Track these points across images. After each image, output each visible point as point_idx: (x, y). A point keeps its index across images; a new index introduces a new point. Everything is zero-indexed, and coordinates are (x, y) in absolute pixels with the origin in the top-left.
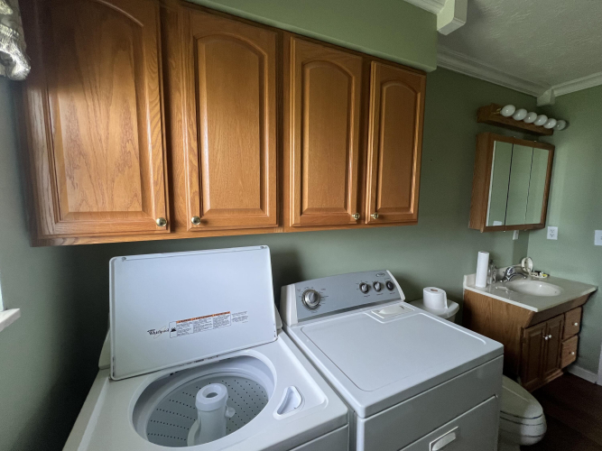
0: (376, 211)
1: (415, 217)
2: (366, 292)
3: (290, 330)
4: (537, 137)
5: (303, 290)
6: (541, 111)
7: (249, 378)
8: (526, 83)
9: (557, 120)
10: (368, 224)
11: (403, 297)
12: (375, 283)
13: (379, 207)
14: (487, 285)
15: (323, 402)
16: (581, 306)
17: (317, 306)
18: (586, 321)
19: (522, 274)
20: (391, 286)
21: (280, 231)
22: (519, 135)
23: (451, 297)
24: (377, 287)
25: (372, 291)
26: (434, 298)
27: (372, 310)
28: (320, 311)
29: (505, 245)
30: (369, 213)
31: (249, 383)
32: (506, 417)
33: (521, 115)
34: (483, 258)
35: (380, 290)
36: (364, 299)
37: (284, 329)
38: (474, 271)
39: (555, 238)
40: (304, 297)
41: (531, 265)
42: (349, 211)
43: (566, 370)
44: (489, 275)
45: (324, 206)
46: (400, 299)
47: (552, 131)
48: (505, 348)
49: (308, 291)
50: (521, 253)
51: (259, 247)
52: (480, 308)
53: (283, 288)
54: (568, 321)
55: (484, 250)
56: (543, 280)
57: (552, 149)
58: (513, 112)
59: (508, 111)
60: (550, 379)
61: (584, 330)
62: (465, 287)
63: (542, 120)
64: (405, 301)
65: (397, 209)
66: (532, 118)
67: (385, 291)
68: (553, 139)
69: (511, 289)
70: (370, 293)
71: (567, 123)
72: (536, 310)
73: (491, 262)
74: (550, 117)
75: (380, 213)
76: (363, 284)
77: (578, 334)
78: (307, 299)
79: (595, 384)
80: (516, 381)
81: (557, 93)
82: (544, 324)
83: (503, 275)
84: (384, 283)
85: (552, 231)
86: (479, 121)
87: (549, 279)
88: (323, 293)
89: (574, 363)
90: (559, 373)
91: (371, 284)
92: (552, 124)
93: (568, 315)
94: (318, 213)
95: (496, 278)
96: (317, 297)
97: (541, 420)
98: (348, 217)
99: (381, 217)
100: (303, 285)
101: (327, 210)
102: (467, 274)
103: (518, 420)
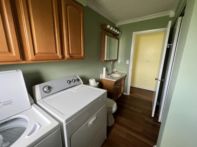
0: (69, 54)
1: (83, 57)
2: (70, 83)
3: (38, 102)
4: (116, 36)
5: (43, 86)
6: (116, 28)
7: (19, 126)
8: (113, 20)
9: (119, 32)
10: (67, 59)
11: (82, 83)
12: (73, 80)
13: (70, 53)
14: (106, 76)
15: (49, 124)
16: (124, 78)
17: (50, 91)
18: (125, 82)
19: (113, 72)
20: (78, 80)
21: (24, 62)
22: (112, 35)
23: (97, 81)
24: (74, 81)
25: (72, 83)
26: (92, 82)
27: (72, 89)
28: (51, 93)
29: (110, 65)
30: (67, 55)
31: (19, 128)
32: (109, 108)
33: (111, 29)
34: (104, 69)
35: (74, 82)
36: (69, 86)
37: (35, 102)
38: (103, 73)
39: (120, 63)
40: (43, 88)
41: (115, 70)
42: (58, 54)
43: (122, 94)
44: (106, 74)
45: (46, 52)
46: (81, 84)
47: (118, 34)
48: (107, 91)
49: (45, 86)
50: (113, 67)
51: (15, 71)
52: (104, 83)
53: (33, 87)
54: (122, 82)
55: (105, 67)
56: (117, 73)
57: (119, 39)
58: (109, 27)
59: (108, 27)
60: (119, 97)
61: (125, 84)
62: (101, 78)
63: (116, 31)
64: (83, 84)
65: (77, 54)
66: (114, 30)
67: (77, 82)
68: (119, 37)
69: (111, 77)
70: (71, 83)
71: (121, 33)
72: (115, 81)
73: (106, 70)
74: (118, 30)
75: (71, 55)
76: (68, 81)
77: (124, 85)
78: (45, 89)
79: (127, 95)
80: (112, 99)
81: (120, 24)
82: (117, 84)
83: (109, 73)
84: (76, 79)
85: (119, 61)
86: (102, 29)
87: (119, 73)
88: (52, 86)
89: (123, 92)
90: (121, 95)
91: (71, 80)
92: (118, 33)
93: (122, 81)
94: (44, 55)
95: (108, 74)
96: (49, 88)
97: (116, 106)
98: (58, 56)
99: (71, 57)
100: (43, 85)
101: (48, 53)
102: (101, 74)
103: (111, 108)
